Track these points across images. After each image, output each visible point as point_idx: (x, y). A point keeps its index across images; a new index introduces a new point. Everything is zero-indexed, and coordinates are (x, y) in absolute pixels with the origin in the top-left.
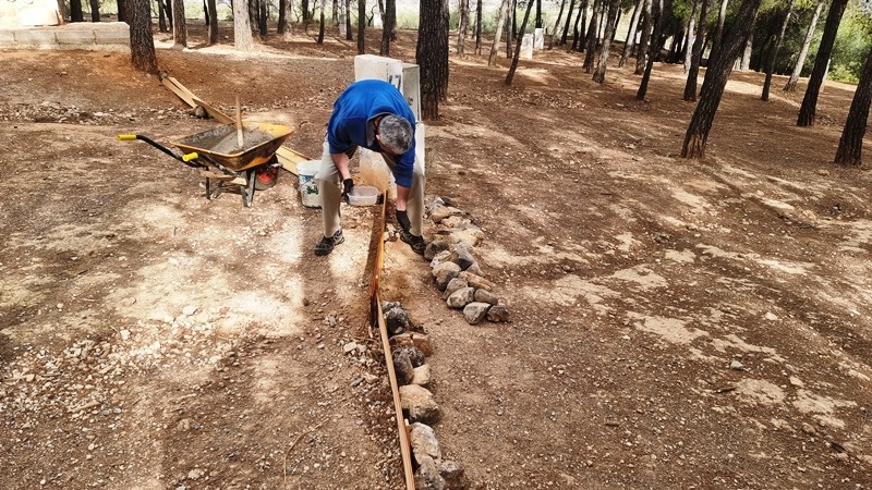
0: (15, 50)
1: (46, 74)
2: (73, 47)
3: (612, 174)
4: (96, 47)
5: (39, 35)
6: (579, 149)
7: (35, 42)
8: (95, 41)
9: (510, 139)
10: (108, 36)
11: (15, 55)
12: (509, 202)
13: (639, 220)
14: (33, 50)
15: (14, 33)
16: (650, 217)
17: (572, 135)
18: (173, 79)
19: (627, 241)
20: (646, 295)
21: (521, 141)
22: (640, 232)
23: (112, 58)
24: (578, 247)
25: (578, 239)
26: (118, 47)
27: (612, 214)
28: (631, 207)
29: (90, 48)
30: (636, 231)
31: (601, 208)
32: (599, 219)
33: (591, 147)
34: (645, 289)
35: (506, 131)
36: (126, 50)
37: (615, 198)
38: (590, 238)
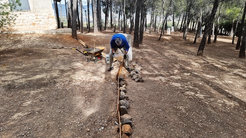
0: (48, 35)
1: (54, 39)
2: (60, 34)
3: (178, 59)
4: (64, 34)
5: (53, 31)
6: (172, 54)
7: (52, 33)
8: (64, 32)
9: (156, 52)
10: (67, 31)
11: (48, 36)
12: (151, 64)
13: (181, 68)
14: (52, 34)
15: (48, 31)
16: (184, 67)
17: (172, 51)
18: (80, 40)
19: (176, 71)
20: (175, 80)
21: (159, 52)
22: (180, 70)
23: (68, 36)
24: (164, 72)
25: (165, 71)
26: (69, 34)
27: (175, 66)
28: (179, 65)
29: (63, 34)
30: (179, 70)
31: (172, 65)
32: (171, 67)
33: (176, 54)
34: (176, 79)
35: (156, 50)
36: (71, 34)
37: (176, 63)
38: (167, 71)
